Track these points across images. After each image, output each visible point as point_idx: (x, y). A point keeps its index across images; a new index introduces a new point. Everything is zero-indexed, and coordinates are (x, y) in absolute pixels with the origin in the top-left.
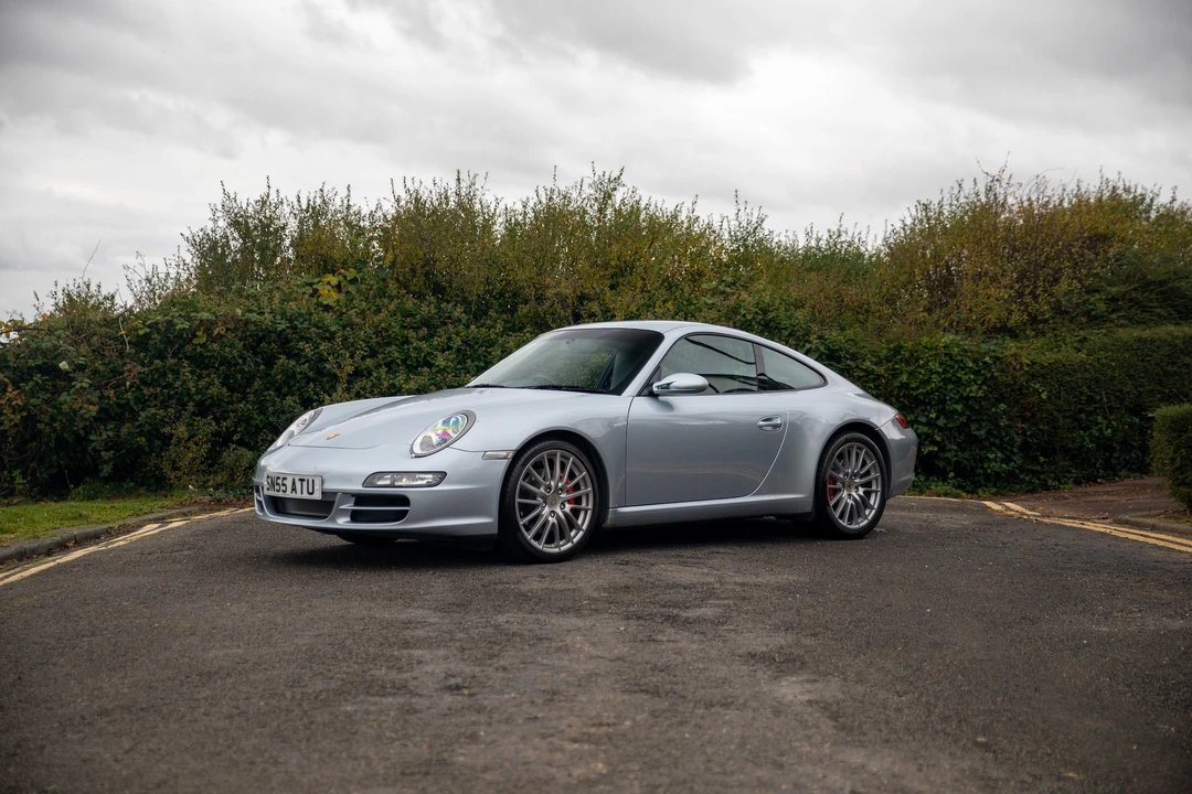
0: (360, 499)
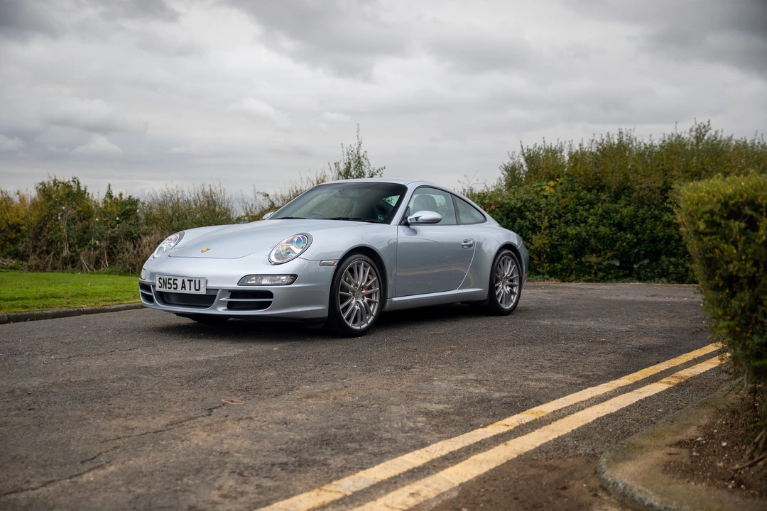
0: (234, 293)
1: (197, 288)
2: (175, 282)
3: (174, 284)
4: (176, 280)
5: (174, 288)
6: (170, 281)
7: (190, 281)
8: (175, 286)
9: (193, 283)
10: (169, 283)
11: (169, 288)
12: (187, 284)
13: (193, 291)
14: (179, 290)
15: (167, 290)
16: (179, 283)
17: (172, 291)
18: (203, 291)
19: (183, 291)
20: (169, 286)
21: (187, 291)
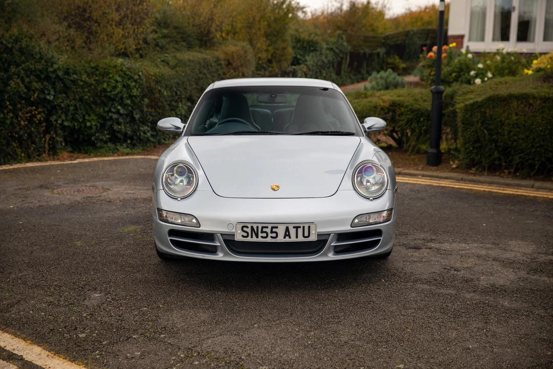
1: (306, 234)
2: (274, 230)
3: (272, 232)
4: (277, 227)
5: (272, 237)
6: (264, 230)
7: (297, 228)
8: (274, 235)
9: (300, 231)
10: (262, 232)
11: (262, 237)
12: (292, 232)
13: (301, 239)
14: (281, 239)
15: (260, 240)
16: (281, 231)
17: (269, 240)
18: (313, 238)
19: (287, 240)
20: (264, 235)
21: (293, 239)
